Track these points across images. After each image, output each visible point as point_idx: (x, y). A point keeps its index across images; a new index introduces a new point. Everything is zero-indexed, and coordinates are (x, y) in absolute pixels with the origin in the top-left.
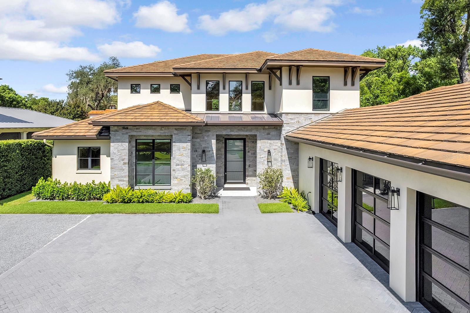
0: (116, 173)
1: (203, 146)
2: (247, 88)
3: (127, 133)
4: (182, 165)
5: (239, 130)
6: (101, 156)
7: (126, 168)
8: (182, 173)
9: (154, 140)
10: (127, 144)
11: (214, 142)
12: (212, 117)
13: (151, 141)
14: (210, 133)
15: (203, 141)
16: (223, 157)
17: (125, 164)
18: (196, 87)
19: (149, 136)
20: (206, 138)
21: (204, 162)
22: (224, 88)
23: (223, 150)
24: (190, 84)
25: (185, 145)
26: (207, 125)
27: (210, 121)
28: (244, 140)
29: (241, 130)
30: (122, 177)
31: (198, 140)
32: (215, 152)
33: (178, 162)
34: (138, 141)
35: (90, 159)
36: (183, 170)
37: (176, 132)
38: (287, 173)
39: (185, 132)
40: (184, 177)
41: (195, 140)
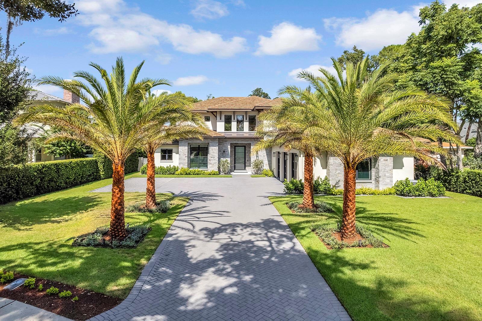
0: (181, 161)
1: (224, 149)
2: (246, 119)
3: (187, 142)
4: (214, 157)
5: (242, 141)
6: (173, 153)
7: (186, 159)
8: (214, 162)
9: (199, 146)
10: (187, 147)
11: (229, 147)
12: (228, 134)
13: (198, 146)
14: (227, 142)
15: (224, 146)
16: (234, 156)
17: (186, 157)
18: (219, 118)
19: (197, 143)
20: (225, 145)
21: (224, 157)
22: (234, 119)
23: (234, 152)
24: (216, 117)
25: (215, 147)
26: (226, 138)
27: (227, 136)
28: (245, 147)
29: (243, 141)
30: (184, 163)
31: (221, 146)
32: (230, 152)
33: (212, 156)
34: (191, 146)
35: (167, 155)
36: (214, 160)
37: (211, 141)
38: (266, 162)
39: (215, 141)
40: (215, 163)
41: (219, 146)
